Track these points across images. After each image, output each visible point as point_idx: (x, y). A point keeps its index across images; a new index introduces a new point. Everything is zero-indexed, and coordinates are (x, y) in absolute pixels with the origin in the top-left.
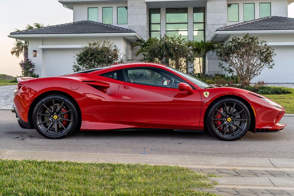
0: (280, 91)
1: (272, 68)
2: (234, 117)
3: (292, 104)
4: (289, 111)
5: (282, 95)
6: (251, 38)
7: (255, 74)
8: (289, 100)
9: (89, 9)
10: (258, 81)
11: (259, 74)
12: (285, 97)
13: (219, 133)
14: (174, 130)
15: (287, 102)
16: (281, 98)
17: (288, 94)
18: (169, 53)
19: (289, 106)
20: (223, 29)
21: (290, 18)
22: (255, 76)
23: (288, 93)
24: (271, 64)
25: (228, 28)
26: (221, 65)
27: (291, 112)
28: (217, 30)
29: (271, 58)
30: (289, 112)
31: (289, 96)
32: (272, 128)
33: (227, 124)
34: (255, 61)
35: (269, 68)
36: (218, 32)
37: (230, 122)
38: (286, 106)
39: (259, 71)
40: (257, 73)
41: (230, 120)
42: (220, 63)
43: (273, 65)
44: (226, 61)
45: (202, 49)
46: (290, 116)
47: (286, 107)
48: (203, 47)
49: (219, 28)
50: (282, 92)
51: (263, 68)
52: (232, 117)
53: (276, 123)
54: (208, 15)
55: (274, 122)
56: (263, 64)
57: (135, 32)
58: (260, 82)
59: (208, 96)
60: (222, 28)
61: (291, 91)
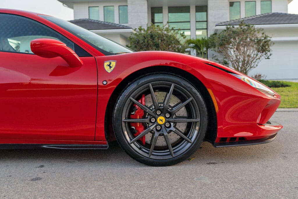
0: (278, 84)
1: (269, 58)
2: (171, 114)
3: (291, 97)
4: (288, 105)
5: (280, 88)
6: (246, 25)
7: (252, 66)
8: (288, 93)
9: (90, 8)
10: (256, 74)
11: (256, 66)
12: (284, 90)
13: (140, 149)
14: (44, 146)
15: (286, 96)
16: (279, 91)
17: (287, 88)
18: (155, 43)
19: (288, 100)
20: (223, 24)
21: (290, 14)
22: (252, 68)
23: (287, 86)
24: (269, 54)
25: (228, 23)
26: (215, 57)
27: (290, 106)
28: (216, 25)
29: (269, 47)
30: (288, 107)
31: (288, 89)
32: (252, 134)
33: (157, 130)
34: (252, 51)
35: (266, 59)
36: (218, 27)
37: (163, 126)
38: (284, 99)
39: (256, 63)
40: (253, 65)
41: (164, 121)
42: (213, 55)
43: (270, 55)
44: (220, 52)
45: (202, 46)
46: (289, 111)
47: (285, 101)
48: (203, 44)
49: (219, 24)
50: (280, 85)
51: (260, 60)
52: (168, 115)
53: (261, 124)
54: (209, 11)
55: (258, 121)
56: (260, 54)
57: (131, 28)
58: (257, 75)
59: (112, 69)
60: (221, 23)
61: (290, 84)
